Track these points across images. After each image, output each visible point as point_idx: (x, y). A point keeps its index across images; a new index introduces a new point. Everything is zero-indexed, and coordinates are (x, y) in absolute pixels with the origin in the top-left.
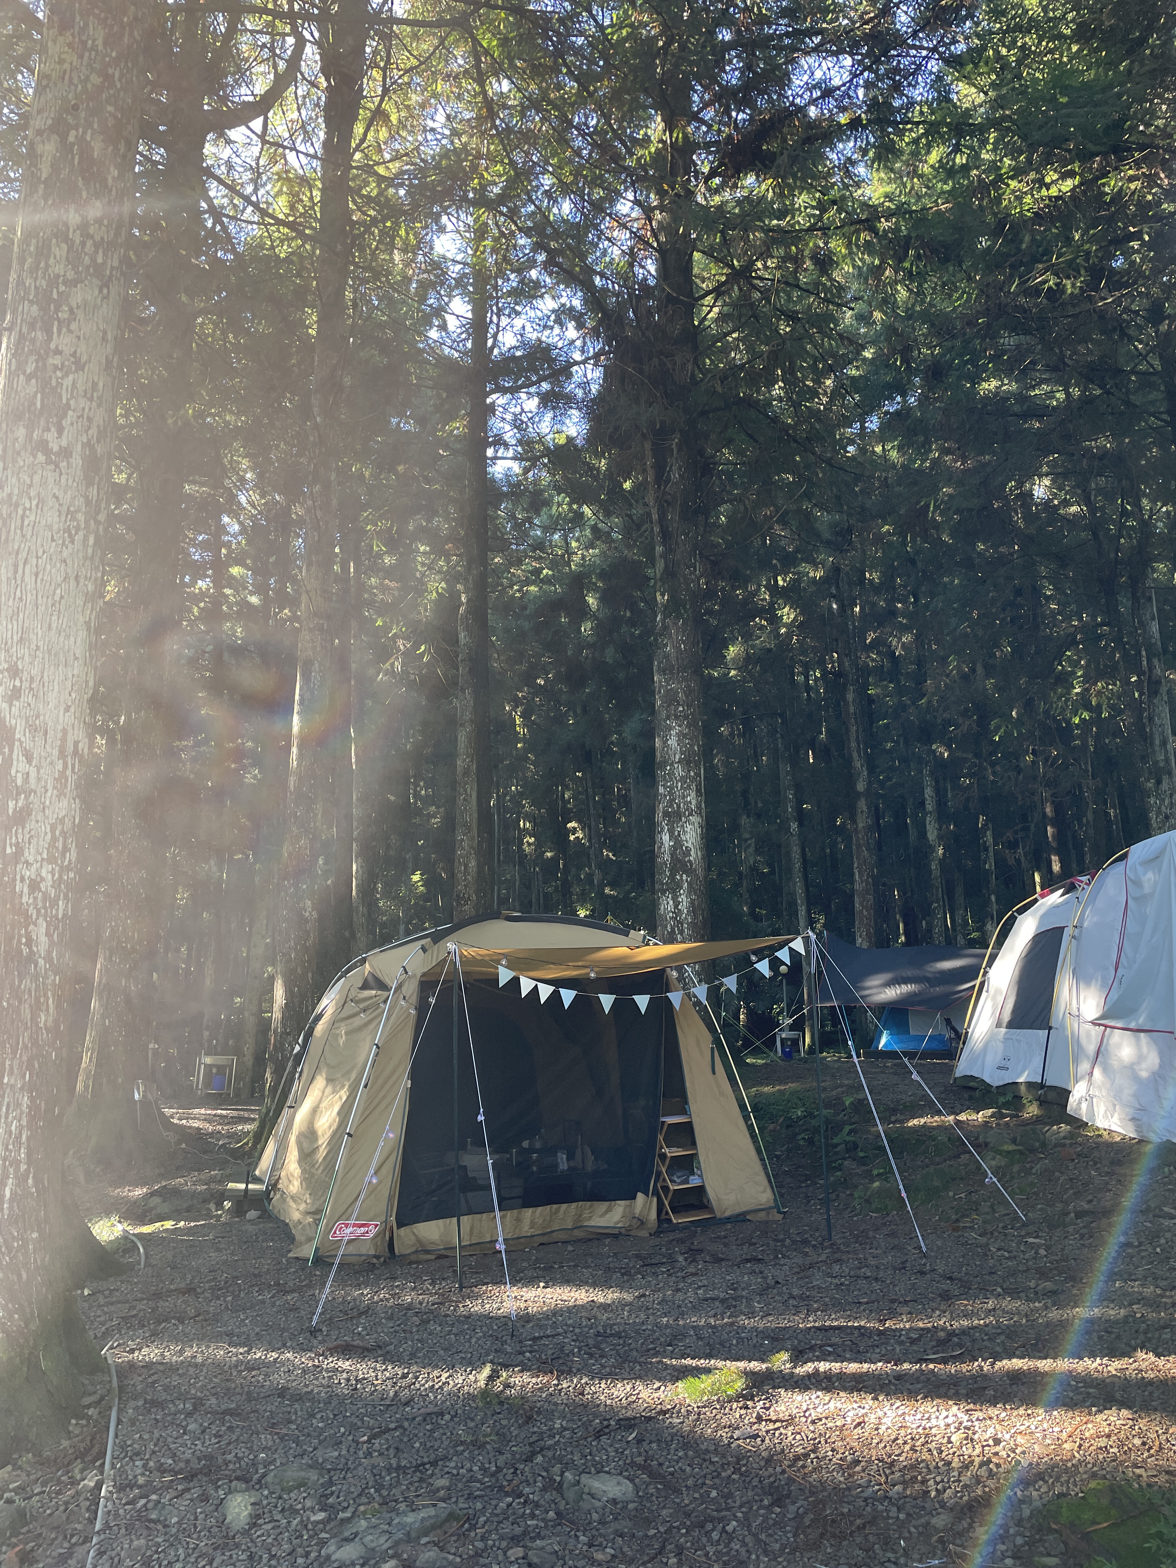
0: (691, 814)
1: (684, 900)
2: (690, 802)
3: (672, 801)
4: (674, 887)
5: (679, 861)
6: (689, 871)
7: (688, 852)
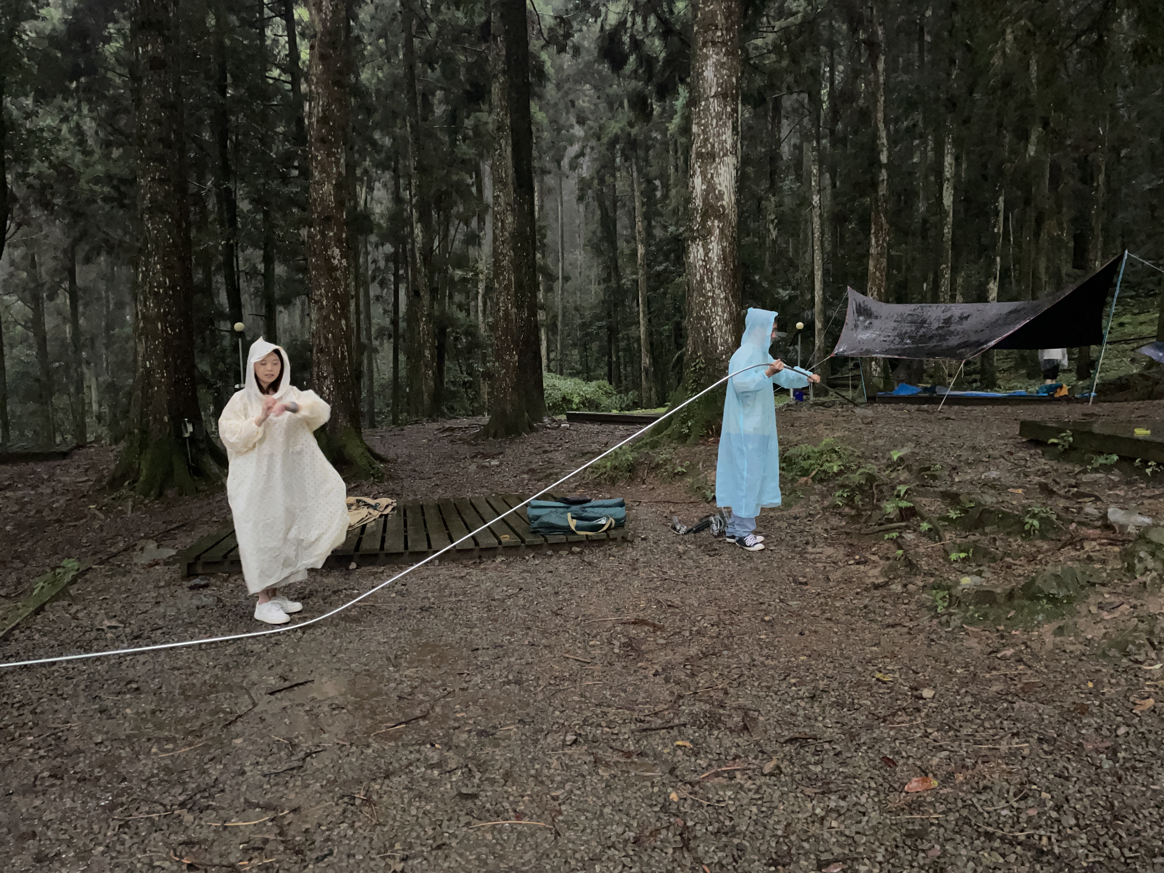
0: (725, 155)
1: (715, 248)
2: (725, 141)
3: (706, 140)
4: (705, 235)
5: (712, 206)
6: (721, 216)
7: (721, 195)
